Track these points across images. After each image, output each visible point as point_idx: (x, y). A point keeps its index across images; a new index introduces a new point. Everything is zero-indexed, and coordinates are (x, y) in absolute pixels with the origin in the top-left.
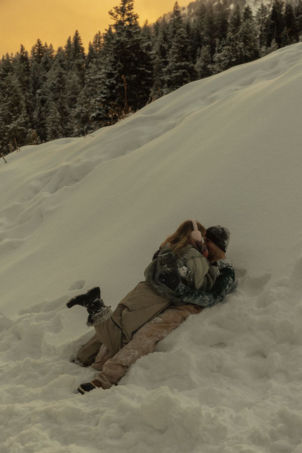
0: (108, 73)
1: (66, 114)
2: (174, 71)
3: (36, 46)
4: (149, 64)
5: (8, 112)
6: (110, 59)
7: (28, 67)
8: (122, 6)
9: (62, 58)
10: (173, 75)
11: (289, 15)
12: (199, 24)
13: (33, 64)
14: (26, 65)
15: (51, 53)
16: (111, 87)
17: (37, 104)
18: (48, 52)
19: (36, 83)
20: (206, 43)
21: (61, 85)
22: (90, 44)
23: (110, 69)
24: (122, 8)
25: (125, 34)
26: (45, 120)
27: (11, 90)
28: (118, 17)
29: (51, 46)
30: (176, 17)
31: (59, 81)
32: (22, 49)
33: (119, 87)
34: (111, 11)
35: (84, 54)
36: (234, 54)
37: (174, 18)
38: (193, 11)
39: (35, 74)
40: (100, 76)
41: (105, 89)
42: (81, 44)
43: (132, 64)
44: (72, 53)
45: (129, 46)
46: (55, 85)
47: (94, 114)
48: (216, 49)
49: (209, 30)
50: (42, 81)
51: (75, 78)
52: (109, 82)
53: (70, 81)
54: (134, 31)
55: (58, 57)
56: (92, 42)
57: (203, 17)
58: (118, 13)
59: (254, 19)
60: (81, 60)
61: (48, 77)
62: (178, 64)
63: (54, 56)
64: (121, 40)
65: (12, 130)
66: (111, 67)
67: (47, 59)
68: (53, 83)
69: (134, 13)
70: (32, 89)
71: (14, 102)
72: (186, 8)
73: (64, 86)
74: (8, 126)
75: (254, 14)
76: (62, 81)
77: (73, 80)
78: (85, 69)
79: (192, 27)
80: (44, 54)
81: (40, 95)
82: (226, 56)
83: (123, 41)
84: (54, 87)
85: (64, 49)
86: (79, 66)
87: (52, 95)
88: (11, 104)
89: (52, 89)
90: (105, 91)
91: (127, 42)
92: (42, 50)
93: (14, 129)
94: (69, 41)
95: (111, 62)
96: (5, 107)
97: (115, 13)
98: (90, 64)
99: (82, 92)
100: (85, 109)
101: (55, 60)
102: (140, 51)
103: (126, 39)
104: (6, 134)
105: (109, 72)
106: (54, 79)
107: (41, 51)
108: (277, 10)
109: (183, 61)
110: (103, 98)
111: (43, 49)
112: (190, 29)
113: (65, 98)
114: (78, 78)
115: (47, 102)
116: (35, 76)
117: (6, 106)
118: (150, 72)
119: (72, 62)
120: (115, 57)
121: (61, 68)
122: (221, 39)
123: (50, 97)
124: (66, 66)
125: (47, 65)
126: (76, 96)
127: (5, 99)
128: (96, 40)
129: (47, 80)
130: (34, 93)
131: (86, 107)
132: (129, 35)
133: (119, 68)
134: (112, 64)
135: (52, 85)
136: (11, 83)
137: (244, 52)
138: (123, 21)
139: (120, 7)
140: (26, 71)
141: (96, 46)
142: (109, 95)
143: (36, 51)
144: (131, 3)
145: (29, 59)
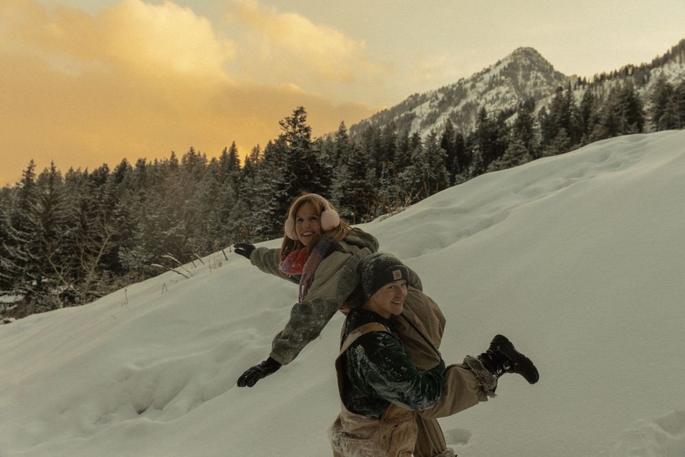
0: (279, 184)
3: (188, 154)
6: (282, 170)
8: (293, 117)
9: (215, 168)
11: (459, 144)
12: (365, 146)
15: (204, 163)
16: (282, 200)
18: (201, 162)
21: (213, 197)
22: (247, 157)
23: (282, 179)
24: (294, 119)
25: (300, 144)
27: (172, 193)
28: (288, 128)
29: (205, 156)
30: (341, 136)
31: (211, 193)
32: (173, 156)
34: (282, 121)
35: (240, 166)
36: (417, 175)
37: (339, 138)
38: (355, 134)
40: (266, 188)
41: (274, 201)
42: (238, 156)
43: (307, 176)
44: (227, 164)
45: (304, 157)
46: (207, 196)
49: (375, 152)
51: (229, 190)
52: (280, 194)
53: (224, 193)
55: (211, 167)
56: (249, 155)
57: (370, 139)
58: (289, 124)
59: (423, 145)
60: (237, 173)
62: (353, 181)
63: (207, 166)
65: (170, 237)
67: (199, 168)
68: (205, 194)
69: (306, 126)
72: (350, 129)
74: (166, 233)
75: (423, 140)
76: (214, 193)
77: (228, 192)
78: (240, 182)
80: (197, 163)
82: (409, 176)
83: (298, 151)
84: (205, 199)
86: (235, 178)
90: (274, 204)
91: (303, 153)
93: (172, 237)
94: (225, 152)
95: (283, 172)
97: (285, 123)
98: (246, 177)
99: (236, 206)
101: (208, 170)
102: (316, 163)
103: (302, 150)
105: (281, 183)
106: (206, 190)
108: (447, 138)
109: (359, 179)
110: (272, 211)
111: (195, 157)
113: (218, 210)
114: (233, 191)
115: (196, 214)
117: (165, 209)
118: (325, 187)
119: (226, 174)
120: (289, 168)
121: (214, 179)
124: (220, 177)
125: (199, 175)
128: (253, 154)
133: (293, 180)
134: (285, 174)
138: (294, 132)
139: (291, 117)
141: (254, 160)
142: (278, 208)
143: (187, 159)
144: (303, 115)
145: (180, 167)
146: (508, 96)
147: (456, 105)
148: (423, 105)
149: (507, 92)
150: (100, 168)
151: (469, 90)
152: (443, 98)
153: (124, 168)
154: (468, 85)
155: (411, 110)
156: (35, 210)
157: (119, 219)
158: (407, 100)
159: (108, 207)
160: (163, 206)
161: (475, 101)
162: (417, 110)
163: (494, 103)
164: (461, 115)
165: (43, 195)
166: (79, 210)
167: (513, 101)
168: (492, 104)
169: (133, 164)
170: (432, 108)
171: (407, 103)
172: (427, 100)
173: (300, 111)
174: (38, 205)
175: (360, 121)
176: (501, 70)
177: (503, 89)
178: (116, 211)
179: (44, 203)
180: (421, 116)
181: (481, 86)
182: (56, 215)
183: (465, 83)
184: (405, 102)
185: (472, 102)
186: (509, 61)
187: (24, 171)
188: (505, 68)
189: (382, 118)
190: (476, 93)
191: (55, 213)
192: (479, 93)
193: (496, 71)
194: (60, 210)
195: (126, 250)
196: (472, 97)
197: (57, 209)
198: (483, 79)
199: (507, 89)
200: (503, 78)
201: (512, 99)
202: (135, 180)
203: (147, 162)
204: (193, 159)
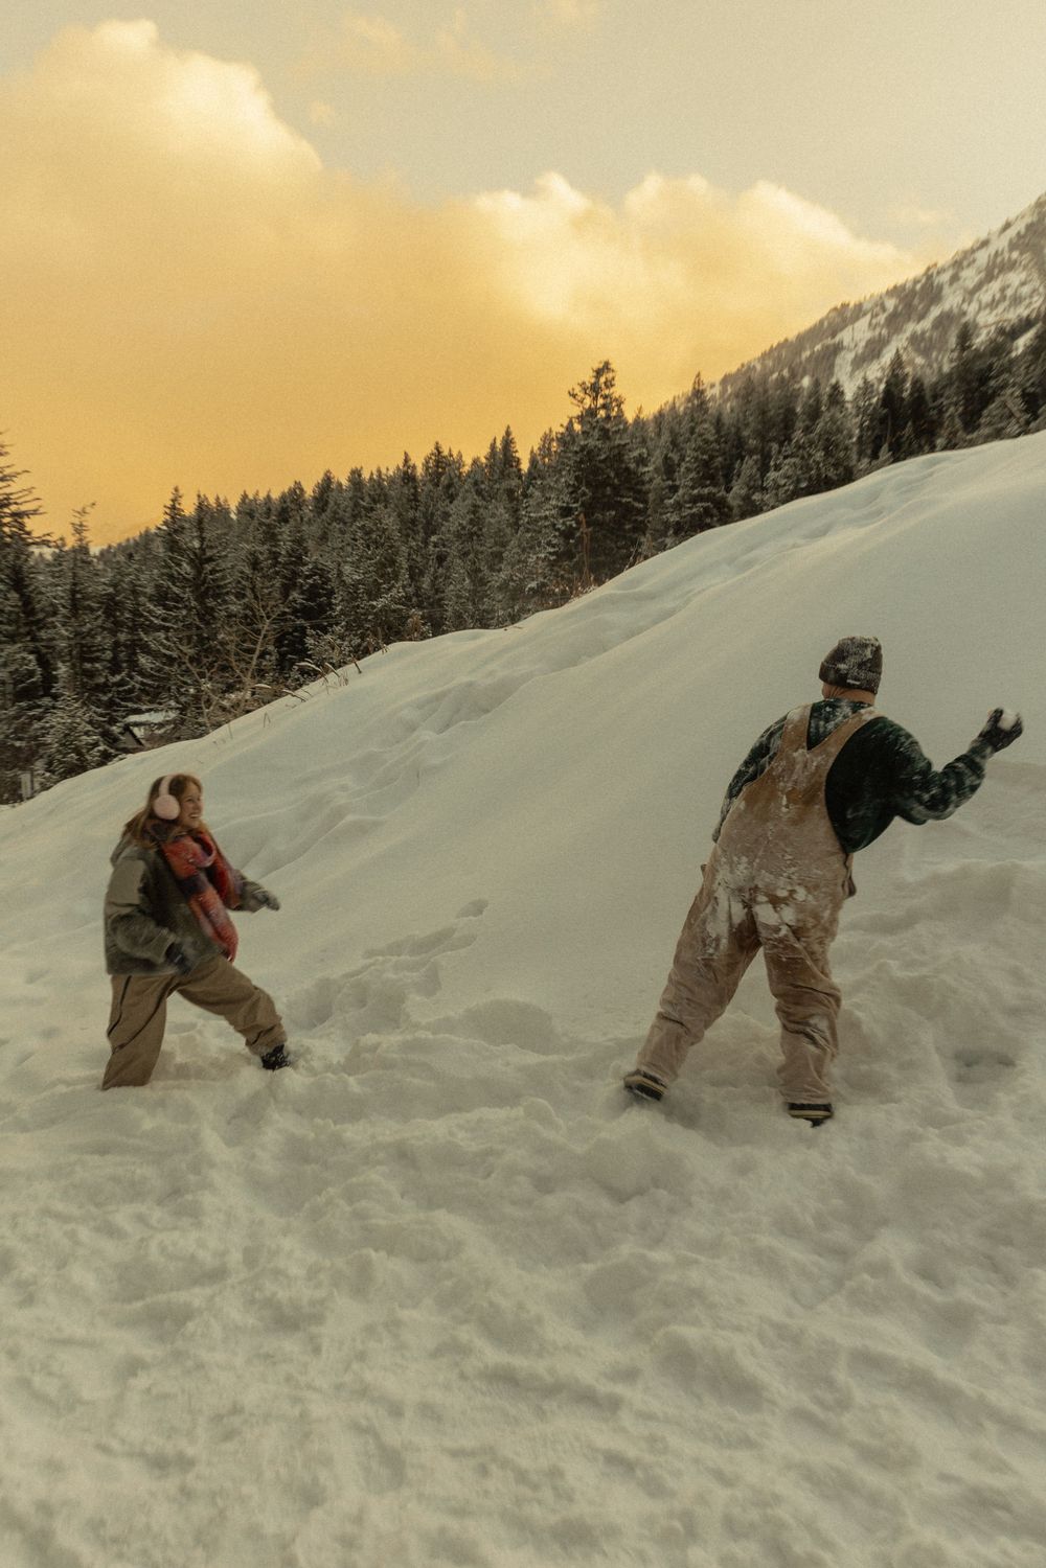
0: (561, 508)
1: (483, 582)
2: (688, 505)
3: (432, 454)
4: (640, 492)
5: (375, 577)
6: (566, 482)
7: (415, 494)
8: (593, 380)
9: (479, 477)
10: (686, 512)
11: (918, 397)
12: (741, 415)
13: (425, 488)
14: (413, 490)
15: (459, 468)
17: (431, 562)
18: (454, 467)
19: (429, 523)
20: (751, 453)
21: (475, 529)
22: (532, 452)
23: (566, 499)
24: (593, 384)
25: (596, 433)
26: (443, 592)
27: (381, 537)
28: (585, 401)
29: (460, 455)
30: (696, 402)
31: (471, 521)
33: (583, 533)
34: (573, 390)
35: (520, 470)
36: (804, 473)
37: (693, 404)
38: (729, 391)
39: (427, 506)
40: (548, 513)
42: (517, 451)
43: (609, 490)
44: (499, 469)
45: (603, 457)
46: (464, 528)
47: (533, 585)
48: (772, 463)
49: (760, 427)
50: (440, 520)
51: (501, 515)
52: (564, 523)
53: (492, 521)
54: (614, 429)
55: (472, 475)
56: (536, 448)
57: (749, 402)
58: (586, 394)
59: (849, 406)
60: (514, 482)
61: (451, 512)
62: (696, 491)
63: (464, 474)
64: (591, 444)
65: (381, 610)
66: (568, 496)
68: (460, 524)
69: (616, 395)
70: (422, 534)
71: (385, 558)
72: (717, 384)
73: (481, 529)
74: (374, 603)
75: (849, 396)
76: (476, 521)
77: (498, 519)
78: (521, 498)
79: (727, 420)
80: (447, 469)
81: (436, 545)
82: (789, 477)
83: (593, 447)
84: (463, 532)
86: (510, 492)
87: (457, 547)
88: (380, 562)
89: (458, 536)
90: (555, 541)
91: (599, 450)
92: (442, 462)
93: (385, 610)
94: (493, 446)
95: (568, 486)
96: (369, 567)
97: (579, 394)
98: (531, 489)
99: (514, 542)
100: (518, 574)
101: (466, 480)
102: (624, 466)
103: (599, 444)
104: (370, 617)
105: (565, 505)
106: (463, 517)
107: (440, 465)
108: (893, 389)
109: (706, 486)
111: (444, 460)
112: (723, 425)
113: (482, 552)
114: (507, 516)
115: (449, 559)
116: (428, 510)
117: (372, 565)
118: (641, 506)
119: (497, 486)
120: (577, 478)
121: (475, 497)
122: (781, 444)
123: (453, 551)
124: (487, 492)
125: (452, 490)
126: (503, 549)
127: (370, 553)
128: (544, 446)
129: (451, 519)
130: (426, 543)
131: (519, 571)
132: (605, 435)
133: (584, 498)
134: (571, 490)
135: (460, 528)
136: (382, 524)
137: (823, 470)
138: (594, 409)
139: (589, 382)
140: (411, 501)
141: (544, 456)
142: (562, 549)
143: (431, 464)
144: (610, 375)
145: (419, 478)
146: (1025, 290)
147: (922, 317)
148: (857, 325)
149: (1023, 284)
150: (290, 490)
151: (946, 287)
152: (896, 307)
153: (329, 486)
154: (945, 277)
155: (834, 335)
156: (179, 574)
157: (310, 581)
158: (827, 317)
159: (292, 563)
161: (959, 307)
162: (845, 336)
163: (996, 307)
164: (931, 338)
165: (189, 549)
166: (248, 571)
167: (1035, 299)
168: (992, 310)
169: (342, 477)
170: (875, 328)
171: (826, 324)
172: (865, 314)
173: (606, 367)
174: (185, 565)
175: (739, 366)
176: (1011, 241)
177: (1014, 278)
178: (304, 569)
179: (191, 562)
180: (852, 345)
181: (970, 277)
182: (213, 580)
183: (938, 273)
184: (821, 322)
185: (951, 309)
186: (1028, 220)
187: (165, 506)
188: (1019, 233)
189: (779, 357)
190: (962, 291)
191: (211, 576)
192: (965, 290)
193: (1001, 243)
194: (218, 571)
195: (317, 634)
196: (951, 300)
197: (213, 571)
198: (974, 261)
199: (1023, 276)
200: (1015, 255)
201: (1031, 297)
202: (347, 507)
203: (366, 475)
204: (441, 463)
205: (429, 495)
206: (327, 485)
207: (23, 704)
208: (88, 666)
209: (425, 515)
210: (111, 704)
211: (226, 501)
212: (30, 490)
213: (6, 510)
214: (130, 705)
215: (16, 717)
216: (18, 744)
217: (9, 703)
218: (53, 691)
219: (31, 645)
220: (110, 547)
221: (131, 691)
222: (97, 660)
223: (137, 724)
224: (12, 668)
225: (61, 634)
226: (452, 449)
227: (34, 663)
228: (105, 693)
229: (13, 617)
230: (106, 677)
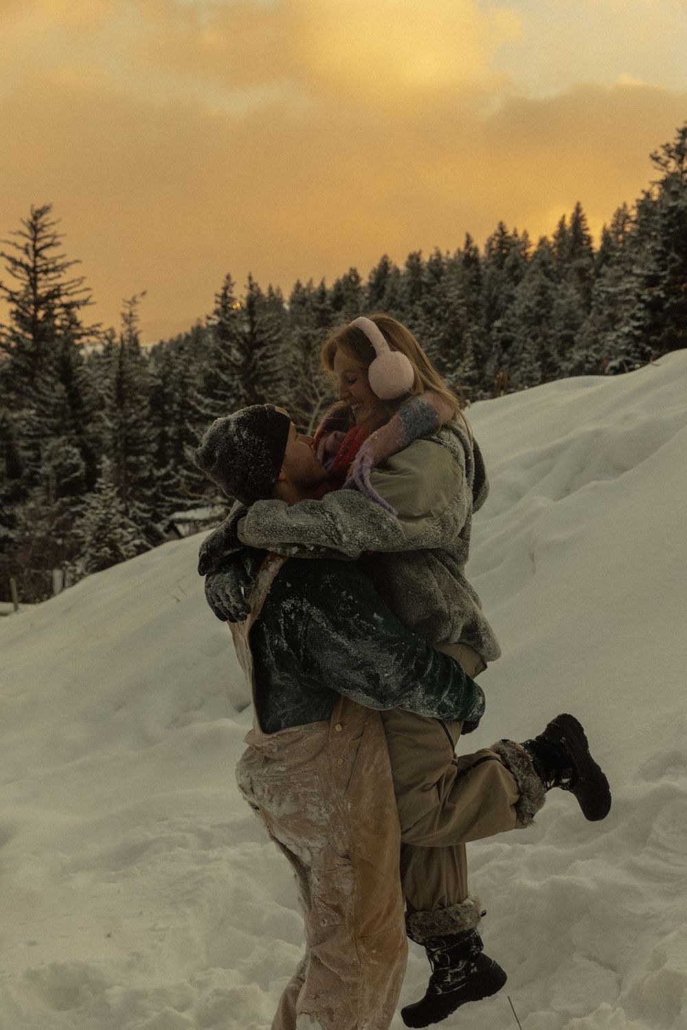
0: (647, 277)
3: (496, 235)
5: (437, 356)
6: (653, 248)
7: (478, 277)
8: (678, 142)
9: (546, 257)
13: (488, 271)
14: (475, 273)
15: (525, 249)
16: (654, 306)
17: (494, 349)
18: (519, 247)
19: (492, 307)
21: (543, 311)
22: (604, 230)
23: (653, 266)
24: (679, 146)
27: (445, 311)
28: (669, 165)
29: (526, 235)
31: (539, 303)
32: (469, 241)
33: (672, 304)
34: (656, 152)
35: (591, 249)
39: (490, 290)
40: (629, 286)
41: (639, 309)
42: (587, 229)
44: (568, 247)
46: (530, 311)
50: (504, 304)
51: (572, 295)
53: (562, 302)
55: (539, 256)
56: (609, 224)
58: (670, 156)
60: (585, 261)
61: (516, 295)
63: (530, 255)
64: (679, 206)
66: (655, 264)
67: (516, 260)
68: (527, 307)
70: (484, 320)
71: (450, 335)
73: (548, 312)
76: (545, 301)
77: (569, 300)
78: (593, 277)
80: (512, 250)
81: (499, 330)
83: (683, 209)
84: (530, 315)
85: (551, 239)
86: (581, 272)
87: (523, 331)
88: (444, 339)
89: (524, 318)
90: (639, 314)
92: (507, 243)
94: (562, 224)
95: (654, 252)
96: (432, 345)
97: (662, 156)
98: (604, 269)
99: (586, 325)
100: (594, 355)
101: (532, 261)
105: (651, 273)
106: (530, 299)
107: (504, 246)
110: (636, 328)
111: (508, 240)
113: (552, 336)
114: (578, 297)
115: (514, 344)
116: (490, 294)
117: (434, 343)
119: (567, 265)
120: (665, 243)
121: (543, 277)
123: (520, 334)
124: (554, 273)
125: (517, 272)
126: (573, 332)
127: (433, 329)
128: (617, 223)
129: (516, 302)
130: (489, 327)
131: (596, 351)
133: (674, 265)
134: (658, 256)
135: (526, 311)
136: (445, 297)
138: (680, 172)
139: (674, 144)
140: (474, 283)
141: (617, 233)
142: (648, 322)
143: (494, 245)
145: (482, 261)
150: (345, 277)
153: (386, 272)
156: (228, 360)
160: (430, 336)
165: (240, 334)
169: (400, 263)
174: (234, 351)
179: (241, 348)
182: (263, 366)
187: (217, 295)
191: (261, 363)
194: (269, 357)
197: (264, 357)
202: (404, 292)
203: (425, 258)
204: (505, 244)
205: (492, 277)
206: (383, 272)
207: (66, 499)
208: (132, 459)
209: (487, 298)
210: (155, 499)
211: (279, 290)
212: (81, 280)
213: (57, 301)
214: (174, 500)
215: (60, 512)
216: (59, 541)
217: (52, 500)
218: (97, 486)
219: (76, 438)
220: (162, 343)
221: (177, 484)
222: (143, 452)
223: (181, 521)
224: (56, 462)
225: (105, 425)
226: (518, 228)
227: (78, 456)
228: (149, 488)
229: (59, 409)
230: (151, 471)
